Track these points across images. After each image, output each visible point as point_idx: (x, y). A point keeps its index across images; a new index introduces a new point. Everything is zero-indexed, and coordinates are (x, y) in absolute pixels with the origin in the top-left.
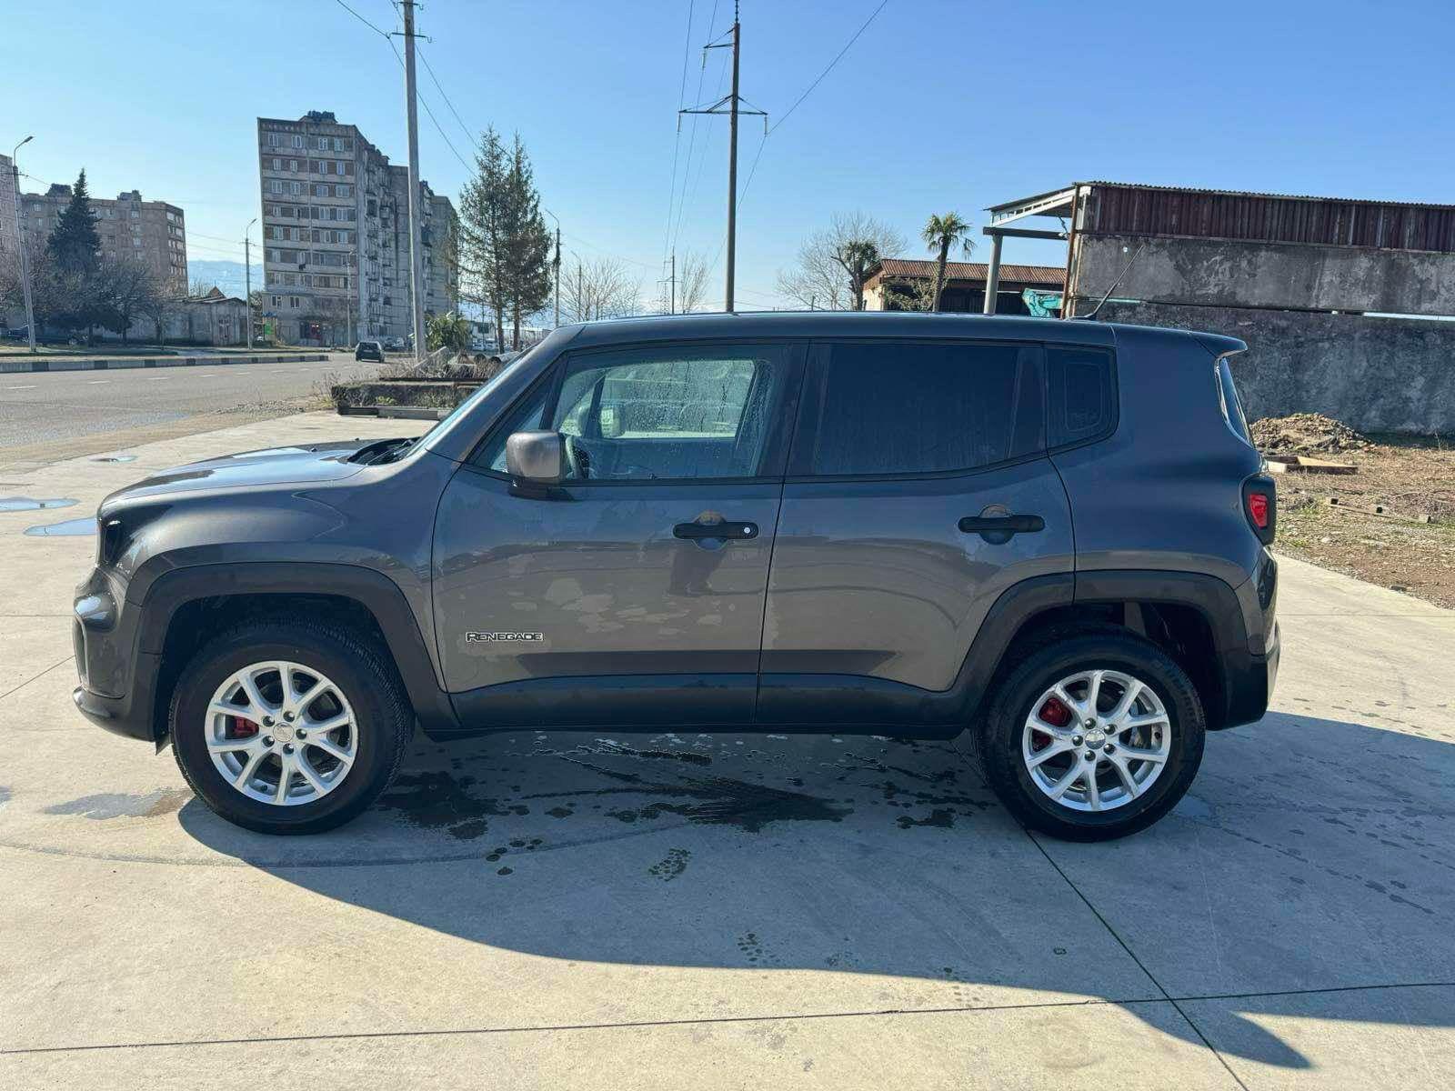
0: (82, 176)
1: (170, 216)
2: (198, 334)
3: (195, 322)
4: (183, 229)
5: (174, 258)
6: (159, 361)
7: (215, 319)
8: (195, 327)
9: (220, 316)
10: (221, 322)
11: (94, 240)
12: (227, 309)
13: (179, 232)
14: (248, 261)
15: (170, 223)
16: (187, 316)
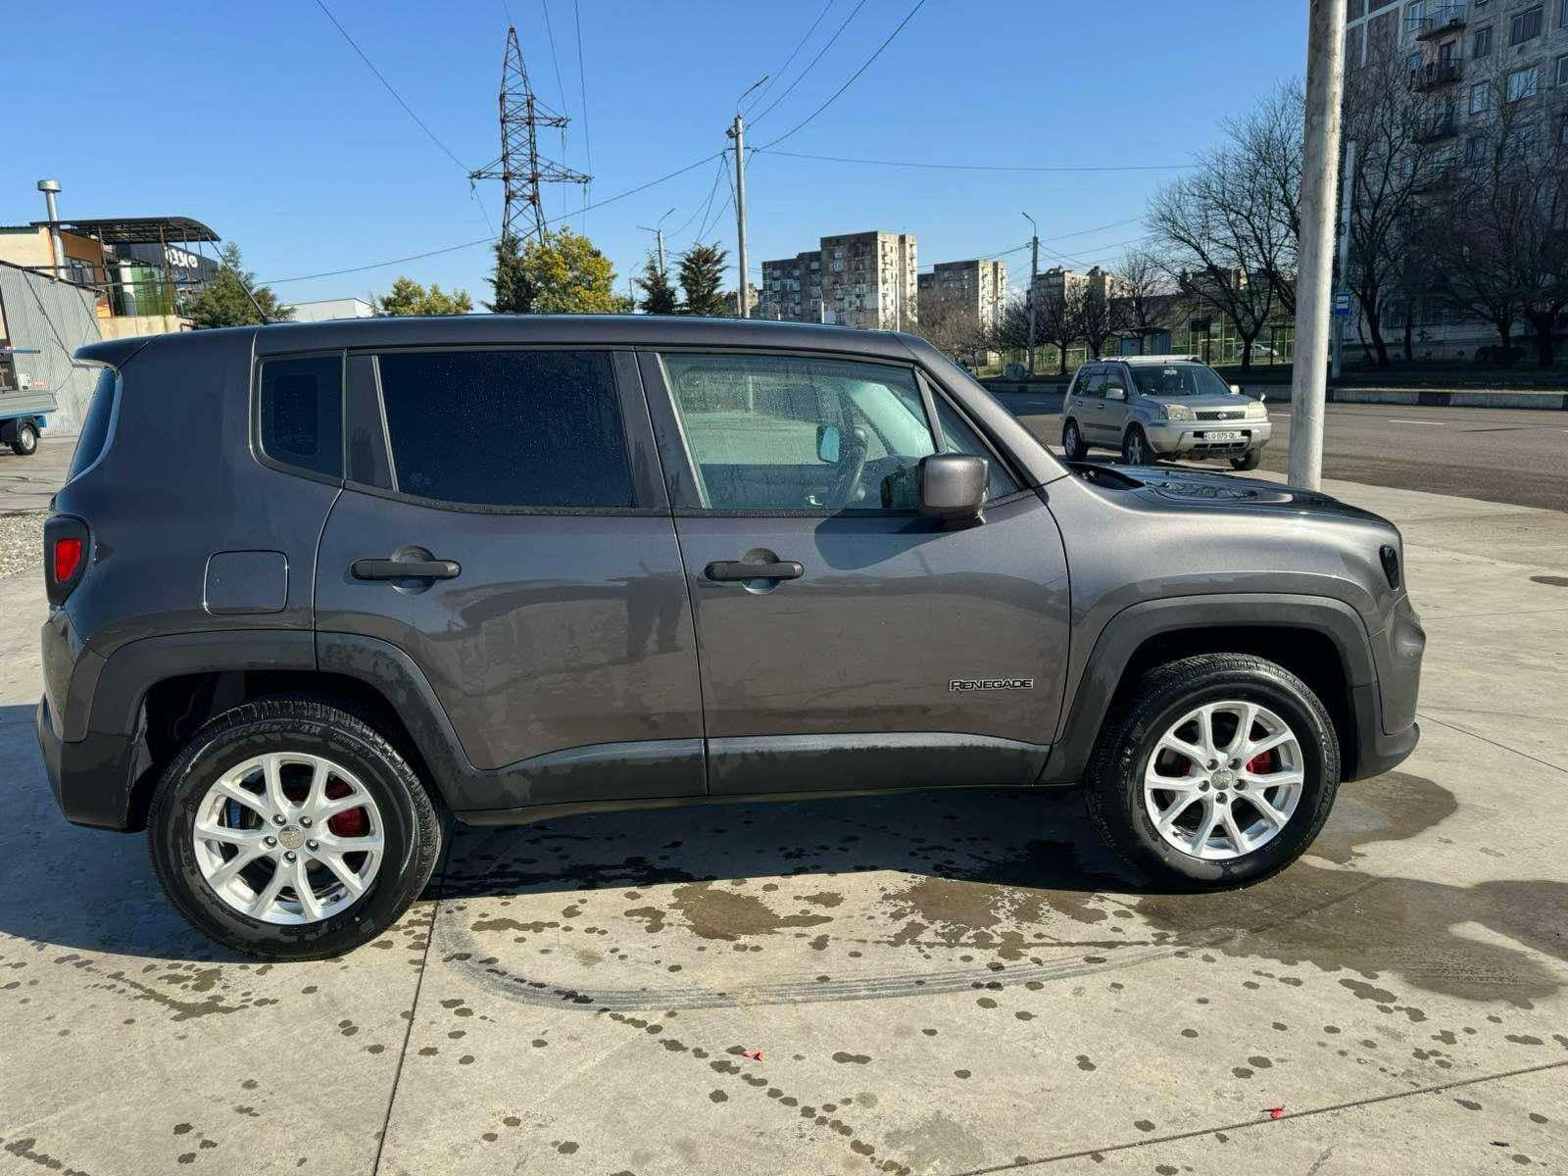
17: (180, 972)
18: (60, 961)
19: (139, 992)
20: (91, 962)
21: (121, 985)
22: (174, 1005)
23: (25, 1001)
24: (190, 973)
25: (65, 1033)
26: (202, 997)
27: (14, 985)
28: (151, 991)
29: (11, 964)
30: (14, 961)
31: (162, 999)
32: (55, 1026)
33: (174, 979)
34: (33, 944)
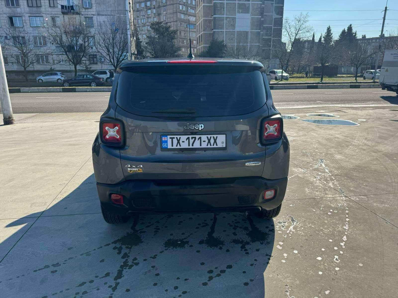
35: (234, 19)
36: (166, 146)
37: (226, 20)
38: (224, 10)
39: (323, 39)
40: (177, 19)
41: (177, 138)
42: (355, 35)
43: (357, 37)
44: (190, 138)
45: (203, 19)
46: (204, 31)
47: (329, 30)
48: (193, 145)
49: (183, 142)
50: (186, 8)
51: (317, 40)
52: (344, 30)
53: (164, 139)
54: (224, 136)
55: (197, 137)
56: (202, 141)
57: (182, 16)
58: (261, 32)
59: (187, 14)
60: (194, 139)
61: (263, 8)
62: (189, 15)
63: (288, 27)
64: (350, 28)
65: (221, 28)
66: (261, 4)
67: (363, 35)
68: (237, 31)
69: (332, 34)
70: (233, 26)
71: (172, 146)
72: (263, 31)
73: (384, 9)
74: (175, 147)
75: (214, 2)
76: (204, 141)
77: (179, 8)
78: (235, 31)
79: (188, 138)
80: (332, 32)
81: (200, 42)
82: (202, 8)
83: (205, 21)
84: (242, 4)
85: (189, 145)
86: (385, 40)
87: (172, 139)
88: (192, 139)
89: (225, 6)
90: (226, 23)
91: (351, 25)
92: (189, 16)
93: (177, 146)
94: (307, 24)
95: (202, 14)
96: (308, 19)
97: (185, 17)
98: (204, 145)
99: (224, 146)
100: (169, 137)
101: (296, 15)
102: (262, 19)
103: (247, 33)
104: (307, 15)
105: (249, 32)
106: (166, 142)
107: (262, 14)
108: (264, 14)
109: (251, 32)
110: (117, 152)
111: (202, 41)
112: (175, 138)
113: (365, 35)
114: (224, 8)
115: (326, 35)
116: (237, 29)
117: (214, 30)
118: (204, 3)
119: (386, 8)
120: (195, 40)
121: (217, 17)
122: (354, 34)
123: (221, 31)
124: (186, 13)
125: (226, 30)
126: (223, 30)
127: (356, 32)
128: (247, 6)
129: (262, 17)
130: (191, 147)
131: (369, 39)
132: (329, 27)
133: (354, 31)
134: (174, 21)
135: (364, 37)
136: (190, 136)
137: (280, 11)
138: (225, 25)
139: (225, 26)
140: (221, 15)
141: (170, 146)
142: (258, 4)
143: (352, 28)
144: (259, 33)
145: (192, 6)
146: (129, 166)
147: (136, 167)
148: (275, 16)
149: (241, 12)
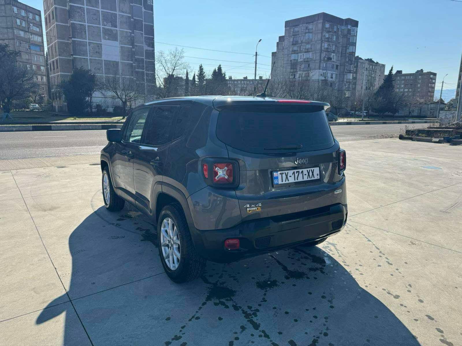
0: (392, 68)
1: (432, 76)
2: (423, 114)
3: (422, 110)
4: (435, 80)
5: (430, 90)
6: (388, 122)
7: (429, 109)
8: (422, 111)
9: (431, 108)
10: (431, 110)
11: (393, 87)
12: (435, 105)
13: (434, 81)
14: (442, 89)
15: (431, 79)
16: (420, 108)
17: (328, 251)
18: (348, 266)
19: (339, 252)
20: (343, 262)
21: (341, 254)
22: (335, 247)
23: (360, 261)
24: (327, 250)
25: (356, 252)
26: (329, 245)
27: (360, 265)
28: (337, 250)
29: (359, 271)
30: (358, 271)
31: (336, 249)
32: (357, 254)
33: (331, 250)
34: (351, 273)
35: (99, 45)
36: (277, 182)
37: (89, 45)
38: (86, 34)
39: (196, 77)
40: (14, 36)
41: (285, 173)
42: (225, 76)
43: (226, 78)
44: (295, 173)
45: (56, 41)
46: (59, 55)
47: (201, 69)
48: (297, 180)
49: (290, 176)
50: (26, 23)
51: (191, 78)
52: (215, 70)
53: (275, 174)
54: (318, 168)
55: (300, 170)
56: (304, 175)
57: (22, 34)
58: (133, 63)
59: (28, 32)
60: (298, 173)
61: (133, 37)
62: (32, 33)
63: (164, 61)
64: (220, 69)
65: (84, 55)
66: (131, 33)
67: (229, 76)
68: (104, 60)
69: (204, 73)
70: (99, 53)
71: (282, 181)
72: (135, 63)
73: (255, 54)
74: (284, 182)
75: (71, 22)
76: (305, 175)
77: (17, 23)
78: (102, 60)
79: (294, 173)
80: (204, 71)
81: (54, 69)
82: (54, 27)
83: (60, 44)
84: (108, 29)
85: (295, 180)
86: (248, 82)
87: (282, 174)
88: (297, 173)
89: (87, 29)
90: (90, 49)
91: (220, 65)
92: (31, 35)
93: (286, 181)
94: (183, 60)
95: (55, 34)
96: (184, 55)
97: (26, 36)
98: (306, 178)
99: (319, 178)
100: (279, 172)
101: (171, 50)
102: (134, 50)
103: (117, 63)
104: (182, 52)
105: (119, 62)
106: (277, 178)
107: (132, 44)
108: (135, 44)
109: (121, 63)
110: (233, 193)
111: (57, 68)
112: (284, 173)
113: (231, 76)
114: (85, 32)
115: (199, 73)
116: (104, 58)
117: (74, 56)
118: (57, 21)
119: (256, 53)
120: (43, 66)
121: (77, 41)
122: (223, 74)
123: (84, 58)
124: (27, 30)
125: (90, 58)
126: (86, 57)
127: (225, 73)
128: (114, 32)
129: (133, 48)
130: (296, 181)
131: (235, 80)
132: (201, 65)
133: (223, 71)
134: (9, 38)
135: (230, 78)
136: (295, 171)
137: (151, 44)
138: (88, 51)
139: (88, 53)
140: (83, 39)
141: (280, 182)
142: (127, 32)
143: (222, 68)
144: (131, 65)
145: (35, 22)
146: (248, 206)
147: (256, 207)
148: (146, 48)
149: (108, 38)
